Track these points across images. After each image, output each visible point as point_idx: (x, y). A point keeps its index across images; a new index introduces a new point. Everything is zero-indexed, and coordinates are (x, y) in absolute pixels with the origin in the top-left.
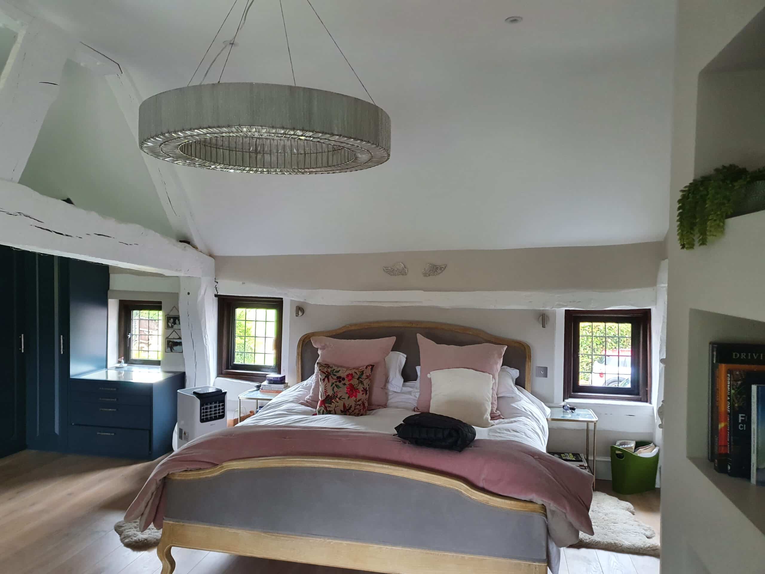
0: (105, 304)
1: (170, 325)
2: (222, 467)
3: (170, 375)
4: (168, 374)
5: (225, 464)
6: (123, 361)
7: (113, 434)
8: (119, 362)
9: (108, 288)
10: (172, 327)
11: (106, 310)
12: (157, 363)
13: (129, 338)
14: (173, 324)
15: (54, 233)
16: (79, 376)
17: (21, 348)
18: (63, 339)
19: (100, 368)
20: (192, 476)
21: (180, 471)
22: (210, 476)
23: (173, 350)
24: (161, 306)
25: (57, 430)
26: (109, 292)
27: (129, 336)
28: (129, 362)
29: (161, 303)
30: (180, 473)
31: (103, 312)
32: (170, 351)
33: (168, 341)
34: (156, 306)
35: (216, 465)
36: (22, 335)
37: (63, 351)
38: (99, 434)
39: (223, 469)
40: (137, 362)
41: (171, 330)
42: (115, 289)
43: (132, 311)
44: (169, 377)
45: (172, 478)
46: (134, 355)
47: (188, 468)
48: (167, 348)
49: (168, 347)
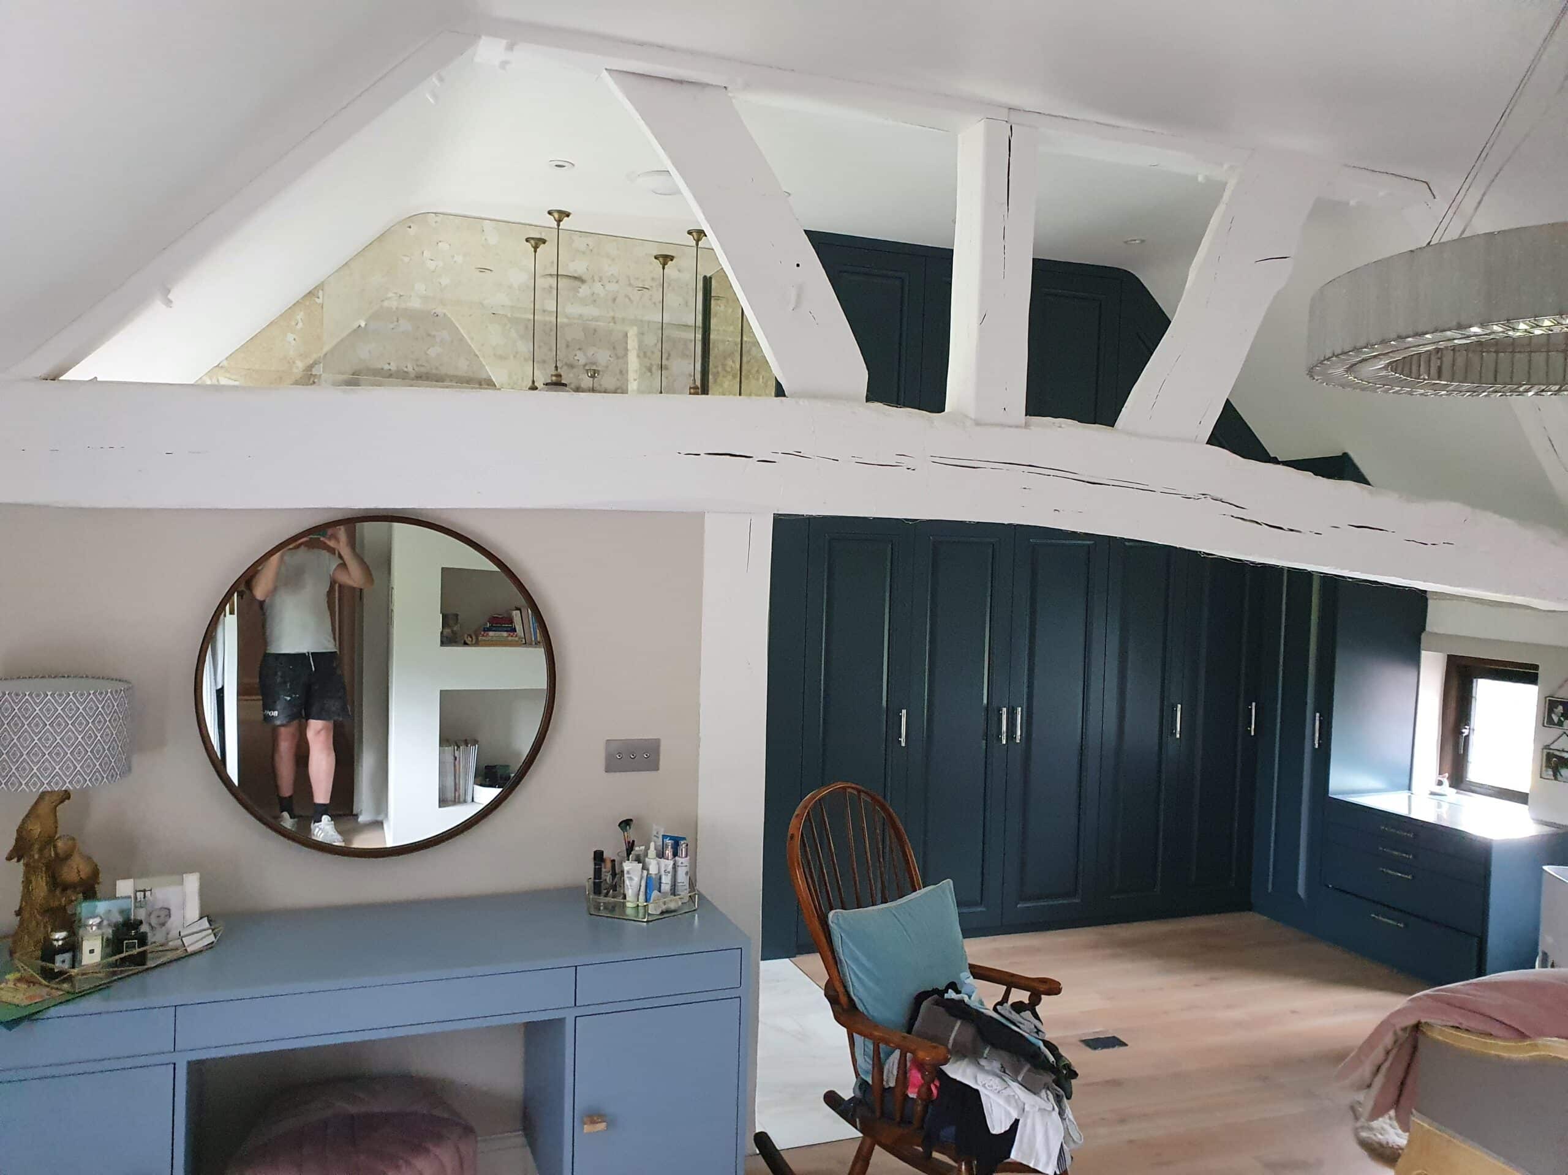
0: (1413, 659)
1: (1555, 718)
2: (1535, 1047)
3: (1546, 830)
4: (1541, 826)
5: (1541, 1041)
6: (1446, 782)
7: (1402, 925)
8: (1440, 783)
9: (1424, 629)
10: (1560, 724)
11: (1416, 673)
12: (1521, 798)
13: (1464, 735)
14: (1562, 719)
15: (1266, 527)
16: (1346, 795)
17: (1251, 727)
18: (1320, 720)
19: (1395, 787)
20: (1469, 1042)
21: (1444, 1023)
22: (1505, 1055)
23: (1559, 776)
24: (1537, 674)
25: (1301, 891)
26: (1423, 636)
27: (1466, 732)
28: (1463, 786)
29: (1536, 667)
30: (1443, 1029)
31: (1406, 675)
32: (1553, 778)
33: (1548, 754)
34: (1525, 674)
35: (1523, 1036)
36: (1254, 704)
37: (1319, 744)
38: (1374, 917)
39: (1536, 1051)
40: (1478, 789)
41: (1556, 731)
42: (1440, 630)
43: (1475, 680)
44: (1545, 833)
45: (1429, 1034)
46: (1474, 773)
47: (1461, 1024)
48: (1547, 771)
49: (1547, 766)
